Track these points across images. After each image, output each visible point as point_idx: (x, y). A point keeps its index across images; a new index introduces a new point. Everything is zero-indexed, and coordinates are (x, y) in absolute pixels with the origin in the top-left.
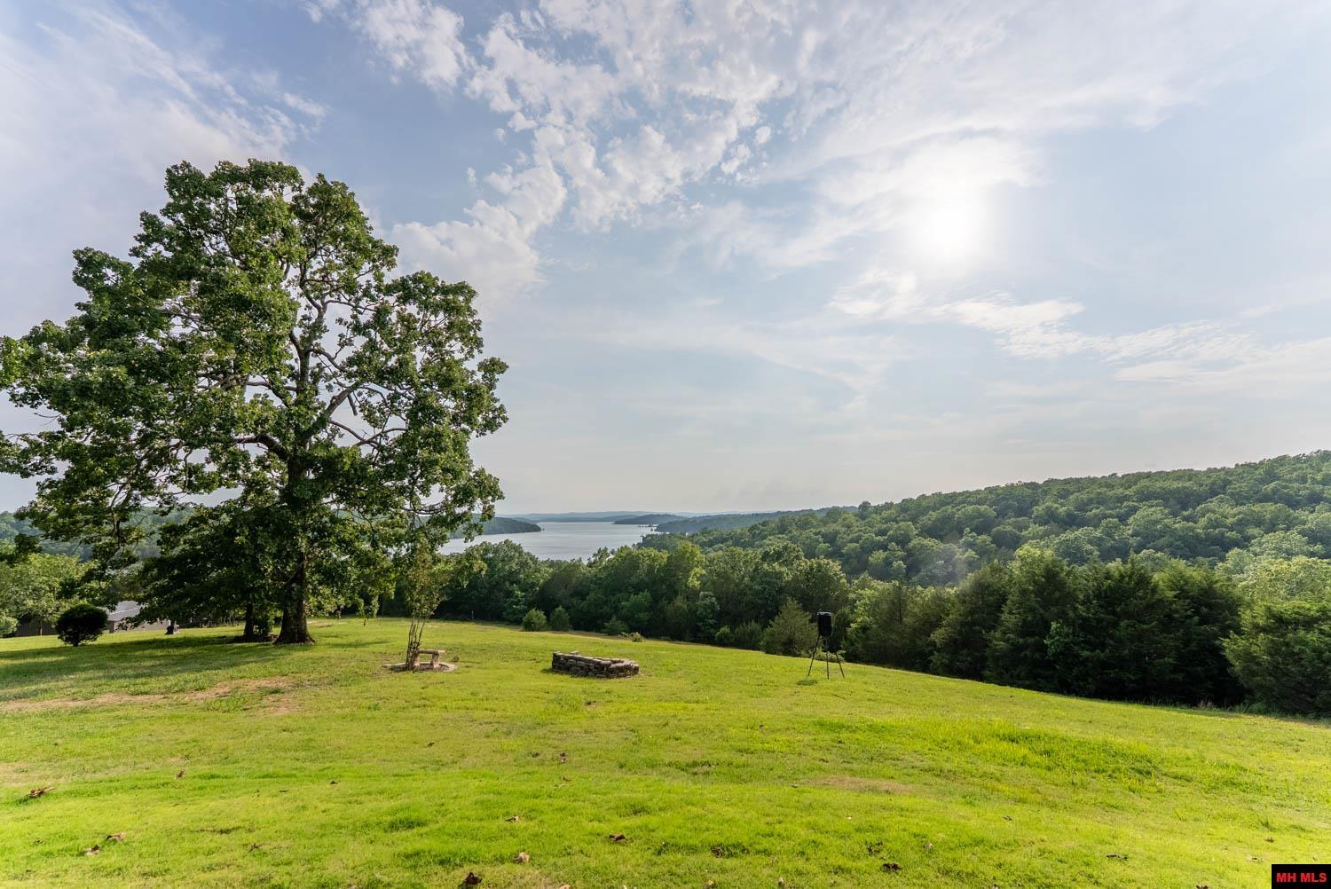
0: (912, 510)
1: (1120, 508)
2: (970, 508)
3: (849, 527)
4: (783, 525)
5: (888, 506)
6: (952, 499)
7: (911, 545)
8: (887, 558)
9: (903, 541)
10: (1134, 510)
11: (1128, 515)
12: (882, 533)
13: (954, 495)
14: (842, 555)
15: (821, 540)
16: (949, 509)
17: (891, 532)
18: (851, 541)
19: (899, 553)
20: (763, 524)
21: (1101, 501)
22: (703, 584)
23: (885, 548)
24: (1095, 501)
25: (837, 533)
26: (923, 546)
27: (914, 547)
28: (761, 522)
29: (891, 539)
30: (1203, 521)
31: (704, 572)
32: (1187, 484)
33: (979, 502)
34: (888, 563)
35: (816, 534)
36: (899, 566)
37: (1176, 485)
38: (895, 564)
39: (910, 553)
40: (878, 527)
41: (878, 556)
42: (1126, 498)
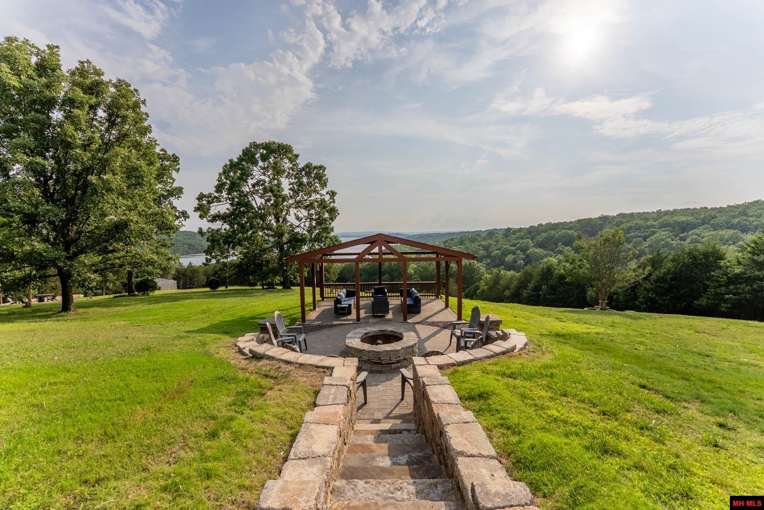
0: (532, 232)
1: (647, 232)
2: (563, 231)
3: (497, 242)
4: (462, 241)
5: (520, 230)
6: (555, 227)
7: (528, 252)
8: (515, 258)
9: (524, 250)
10: (654, 233)
11: (651, 235)
12: (514, 245)
13: (558, 224)
14: (492, 257)
15: (481, 249)
16: (552, 232)
17: (518, 245)
18: (497, 250)
19: (522, 256)
20: (452, 240)
21: (638, 228)
22: (415, 272)
23: (514, 253)
24: (634, 228)
25: (490, 245)
26: (535, 253)
27: (530, 253)
28: (450, 238)
29: (518, 249)
30: (689, 240)
31: (416, 266)
32: (690, 218)
33: (570, 229)
34: (515, 261)
35: (479, 246)
36: (521, 263)
37: (683, 219)
38: (519, 262)
39: (527, 256)
40: (513, 242)
41: (509, 258)
42: (652, 226)
